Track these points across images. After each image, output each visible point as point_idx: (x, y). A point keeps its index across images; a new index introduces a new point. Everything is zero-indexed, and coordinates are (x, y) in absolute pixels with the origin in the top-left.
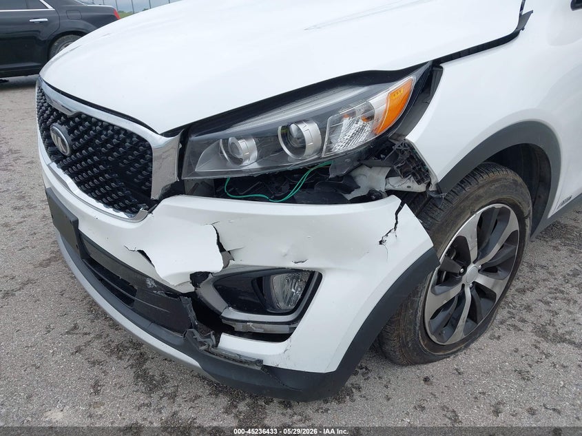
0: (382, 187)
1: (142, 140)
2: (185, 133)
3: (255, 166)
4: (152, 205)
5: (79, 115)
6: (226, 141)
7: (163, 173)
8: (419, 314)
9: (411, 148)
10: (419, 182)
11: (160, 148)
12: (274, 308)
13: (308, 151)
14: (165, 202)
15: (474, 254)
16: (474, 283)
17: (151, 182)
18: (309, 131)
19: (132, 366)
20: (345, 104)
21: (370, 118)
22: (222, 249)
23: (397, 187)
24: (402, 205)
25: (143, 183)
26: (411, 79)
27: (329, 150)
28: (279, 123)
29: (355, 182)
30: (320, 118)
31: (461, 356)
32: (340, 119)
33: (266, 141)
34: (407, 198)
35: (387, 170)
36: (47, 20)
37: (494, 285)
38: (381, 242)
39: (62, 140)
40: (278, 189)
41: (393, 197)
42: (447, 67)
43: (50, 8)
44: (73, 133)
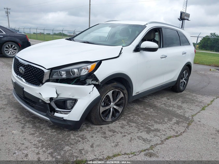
0: (91, 83)
1: (42, 70)
2: (52, 69)
3: (65, 77)
4: (43, 84)
5: (28, 65)
6: (60, 72)
7: (46, 77)
8: (98, 111)
9: (95, 75)
10: (97, 82)
11: (46, 72)
12: (67, 108)
13: (75, 74)
14: (46, 83)
15: (112, 100)
16: (113, 107)
17: (43, 79)
18: (76, 70)
19: (32, 124)
20: (83, 66)
21: (88, 69)
22: (57, 93)
23: (93, 83)
24: (94, 86)
25: (41, 79)
26: (96, 63)
27: (80, 74)
28: (70, 69)
29: (86, 82)
30: (78, 69)
31: (110, 124)
32: (82, 69)
33: (68, 72)
34: (95, 85)
35: (92, 80)
36: (2, 36)
37: (118, 109)
38: (89, 93)
39: (23, 70)
40: (70, 82)
41: (93, 85)
42: (103, 62)
43: (4, 33)
44: (26, 69)
